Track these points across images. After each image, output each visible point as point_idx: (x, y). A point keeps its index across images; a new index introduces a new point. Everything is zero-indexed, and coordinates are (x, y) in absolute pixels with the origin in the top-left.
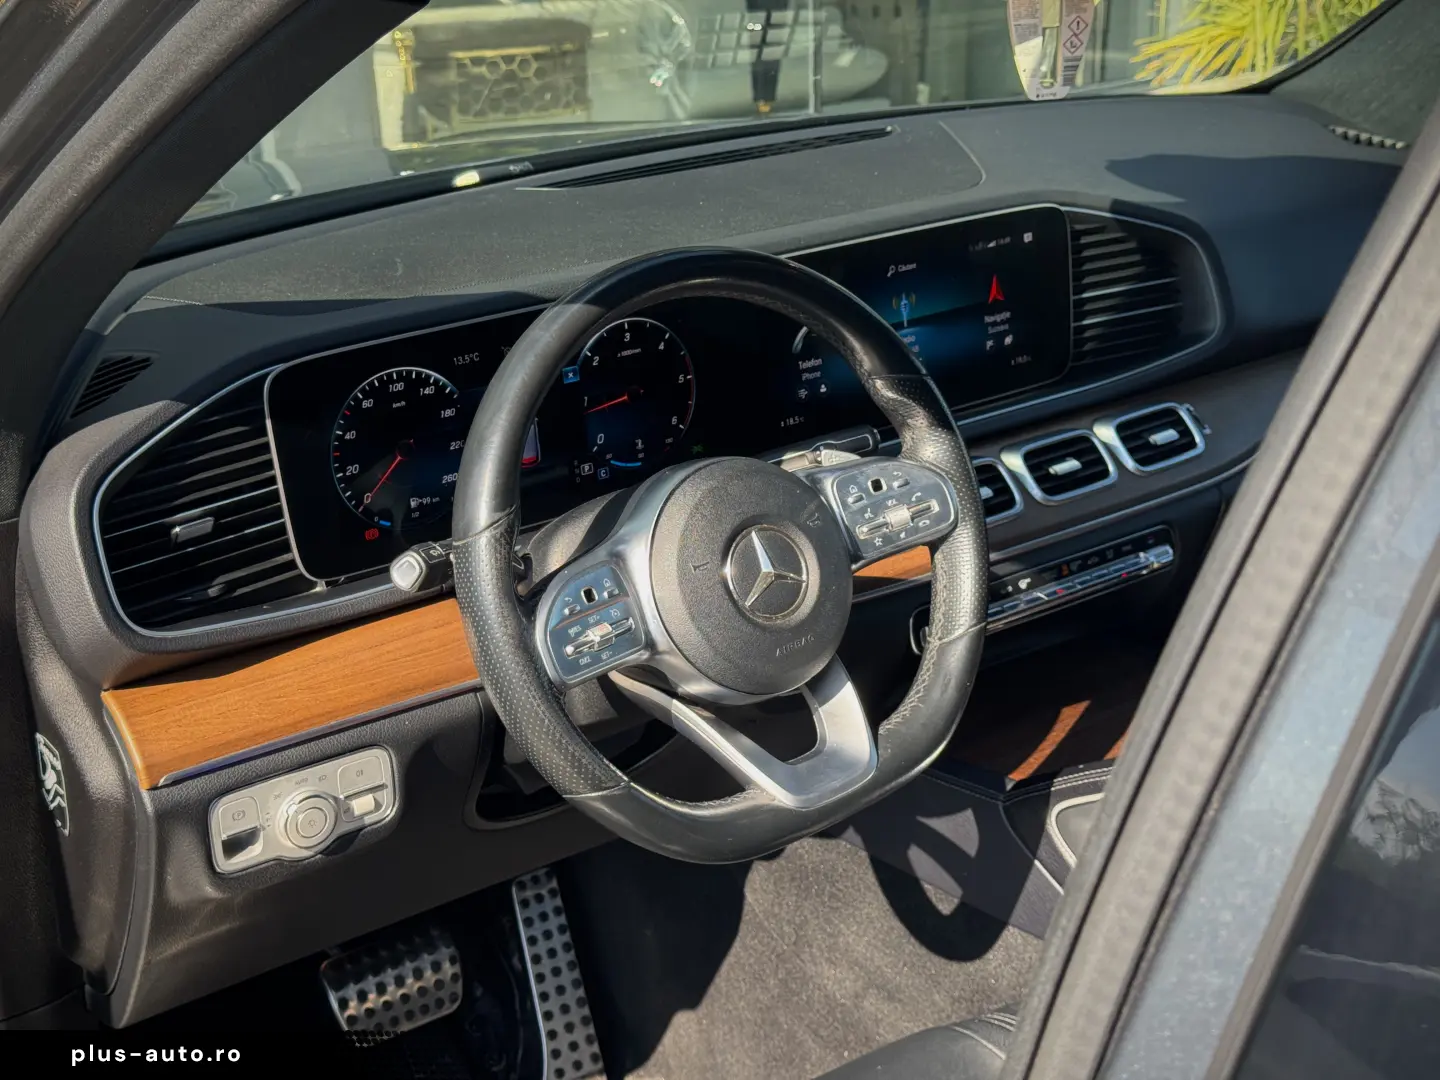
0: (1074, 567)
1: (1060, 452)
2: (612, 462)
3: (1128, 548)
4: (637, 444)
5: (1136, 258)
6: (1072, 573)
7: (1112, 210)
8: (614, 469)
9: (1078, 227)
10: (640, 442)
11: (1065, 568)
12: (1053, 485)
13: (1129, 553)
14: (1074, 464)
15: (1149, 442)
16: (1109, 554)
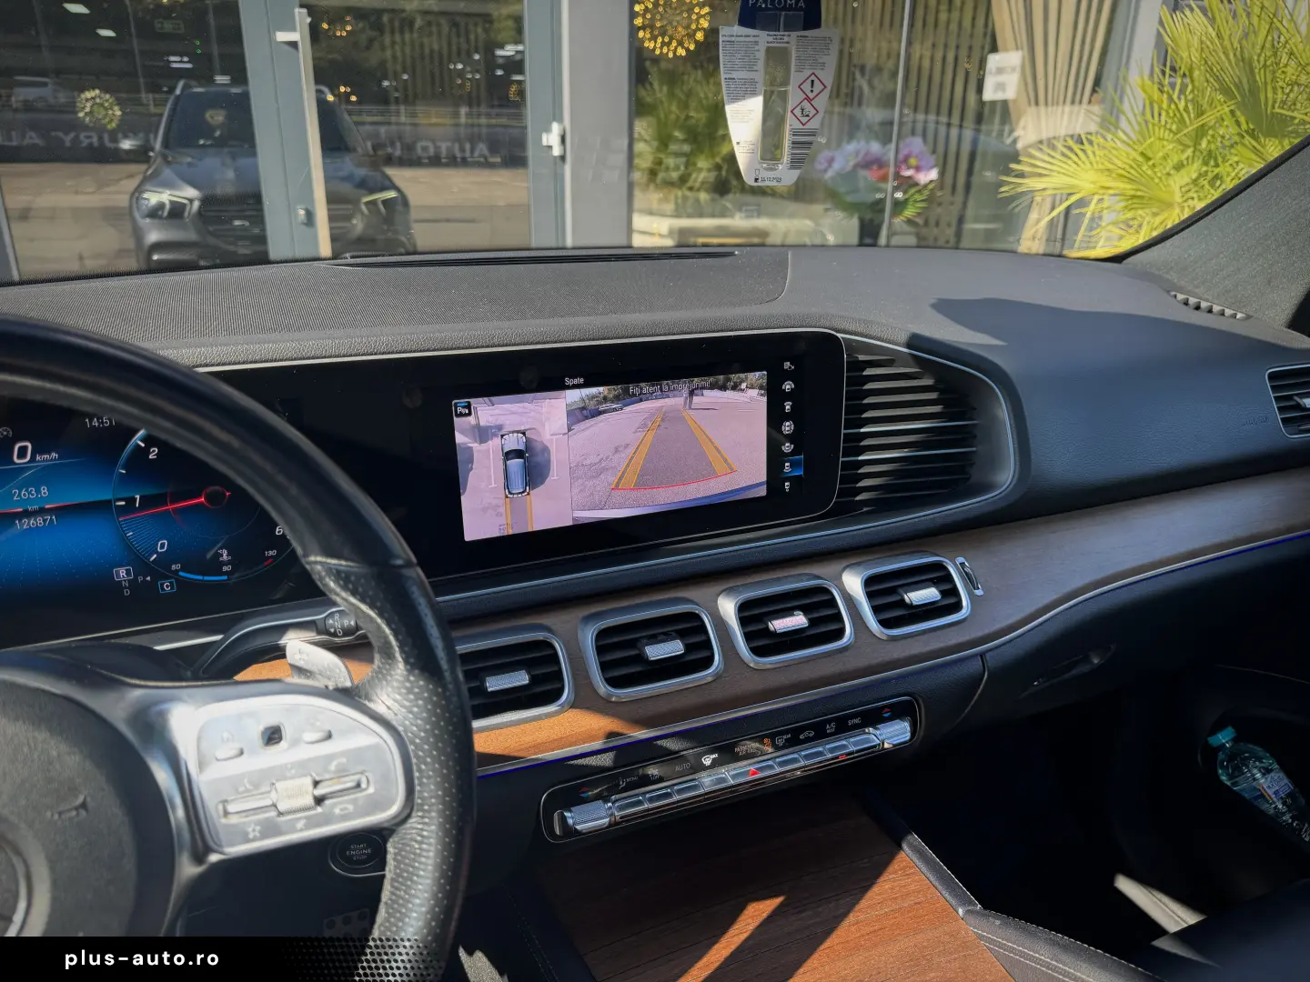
0: (779, 741)
1: (783, 604)
2: (181, 574)
3: (857, 721)
4: (222, 556)
5: (933, 396)
7: (909, 346)
8: (182, 583)
9: (861, 358)
10: (225, 553)
11: (768, 742)
12: (765, 643)
13: (855, 727)
14: (798, 620)
15: (903, 600)
16: (830, 728)
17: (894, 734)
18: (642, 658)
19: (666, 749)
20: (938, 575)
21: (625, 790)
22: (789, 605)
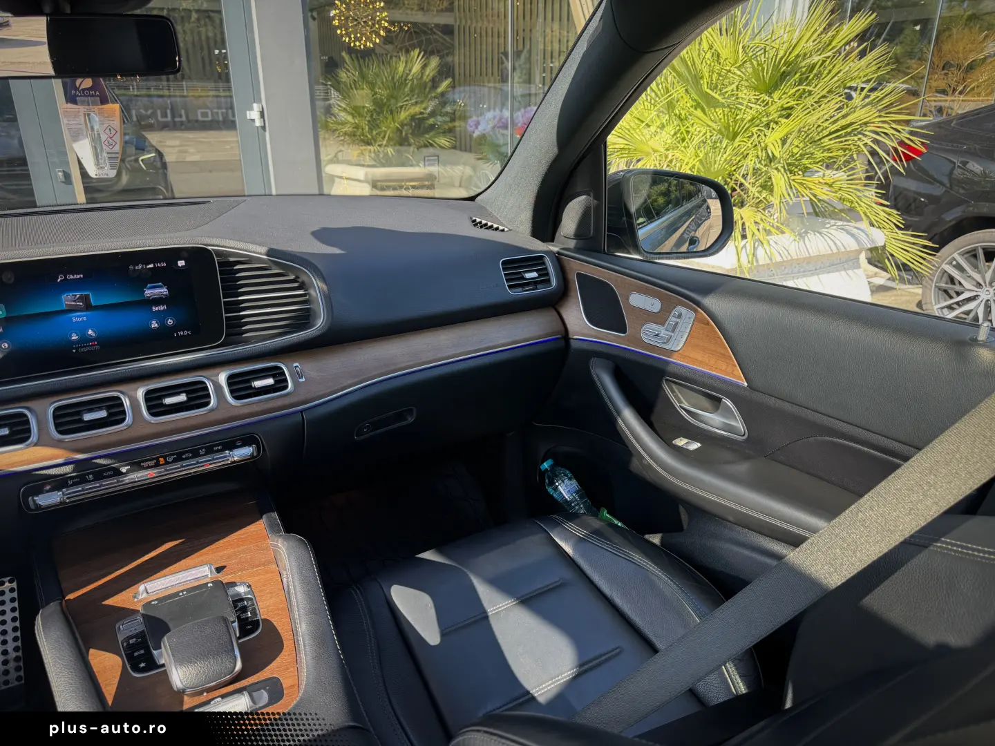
0: (170, 459)
1: (174, 391)
3: (220, 448)
6: (167, 463)
7: (267, 255)
9: (231, 259)
11: (162, 460)
12: (160, 410)
13: (218, 451)
14: (182, 398)
15: (251, 386)
16: (202, 452)
17: (241, 453)
18: (81, 421)
19: (98, 464)
20: (277, 373)
21: (72, 485)
22: (176, 391)
